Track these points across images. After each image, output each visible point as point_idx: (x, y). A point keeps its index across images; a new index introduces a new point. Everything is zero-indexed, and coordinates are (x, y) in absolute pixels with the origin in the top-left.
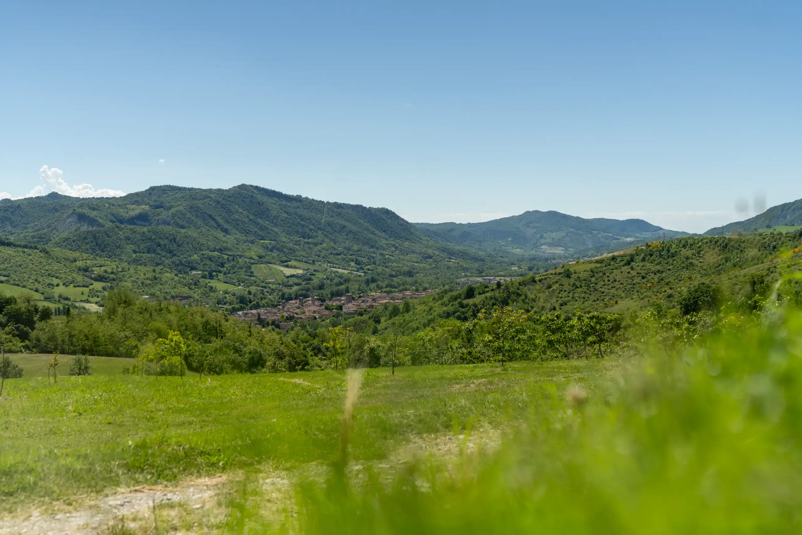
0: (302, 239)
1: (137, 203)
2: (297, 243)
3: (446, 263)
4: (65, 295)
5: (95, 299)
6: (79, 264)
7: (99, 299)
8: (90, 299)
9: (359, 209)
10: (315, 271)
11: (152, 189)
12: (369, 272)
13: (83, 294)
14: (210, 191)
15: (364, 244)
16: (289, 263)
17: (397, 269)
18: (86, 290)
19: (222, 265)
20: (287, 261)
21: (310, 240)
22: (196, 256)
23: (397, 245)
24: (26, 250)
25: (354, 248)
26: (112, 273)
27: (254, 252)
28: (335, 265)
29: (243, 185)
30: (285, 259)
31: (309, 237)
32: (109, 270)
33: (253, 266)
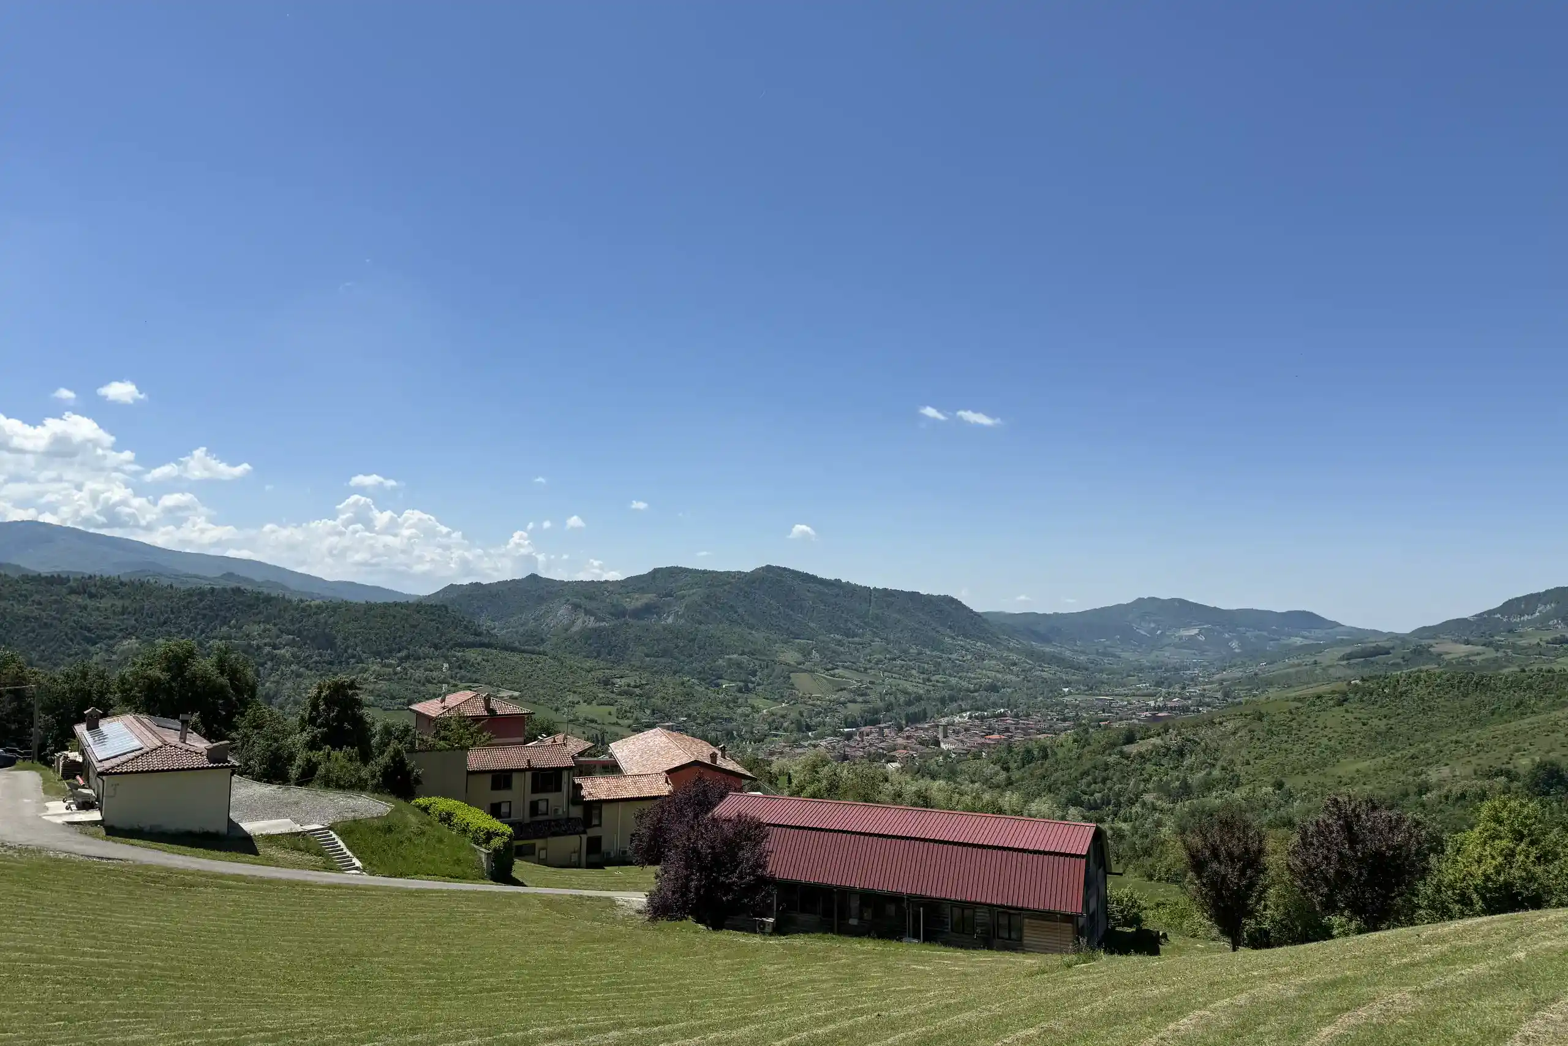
0: (845, 637)
1: (643, 590)
2: (840, 643)
3: (1038, 673)
4: (590, 717)
5: (626, 722)
6: (599, 674)
7: (631, 722)
8: (620, 721)
9: (914, 596)
10: (872, 683)
11: (656, 571)
12: (939, 684)
13: (610, 714)
14: (728, 574)
15: (924, 646)
16: (836, 671)
17: (975, 681)
18: (613, 709)
19: (754, 674)
20: (833, 669)
21: (856, 639)
22: (720, 661)
23: (969, 647)
24: (533, 656)
25: (911, 651)
26: (636, 687)
27: (791, 656)
28: (894, 675)
29: (768, 567)
30: (830, 666)
31: (855, 635)
32: (633, 684)
33: (792, 675)
